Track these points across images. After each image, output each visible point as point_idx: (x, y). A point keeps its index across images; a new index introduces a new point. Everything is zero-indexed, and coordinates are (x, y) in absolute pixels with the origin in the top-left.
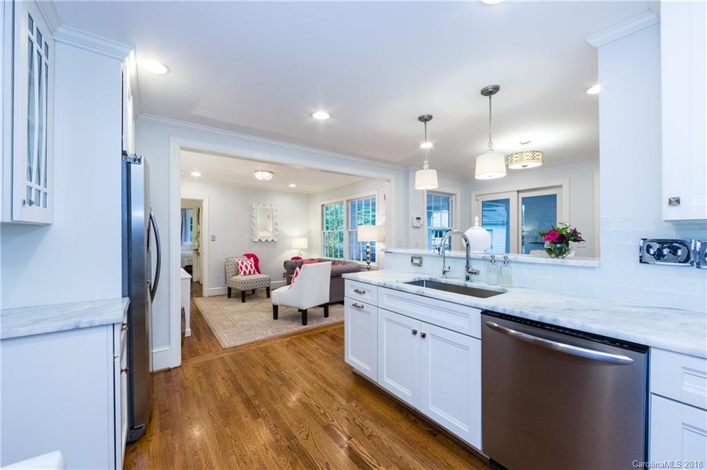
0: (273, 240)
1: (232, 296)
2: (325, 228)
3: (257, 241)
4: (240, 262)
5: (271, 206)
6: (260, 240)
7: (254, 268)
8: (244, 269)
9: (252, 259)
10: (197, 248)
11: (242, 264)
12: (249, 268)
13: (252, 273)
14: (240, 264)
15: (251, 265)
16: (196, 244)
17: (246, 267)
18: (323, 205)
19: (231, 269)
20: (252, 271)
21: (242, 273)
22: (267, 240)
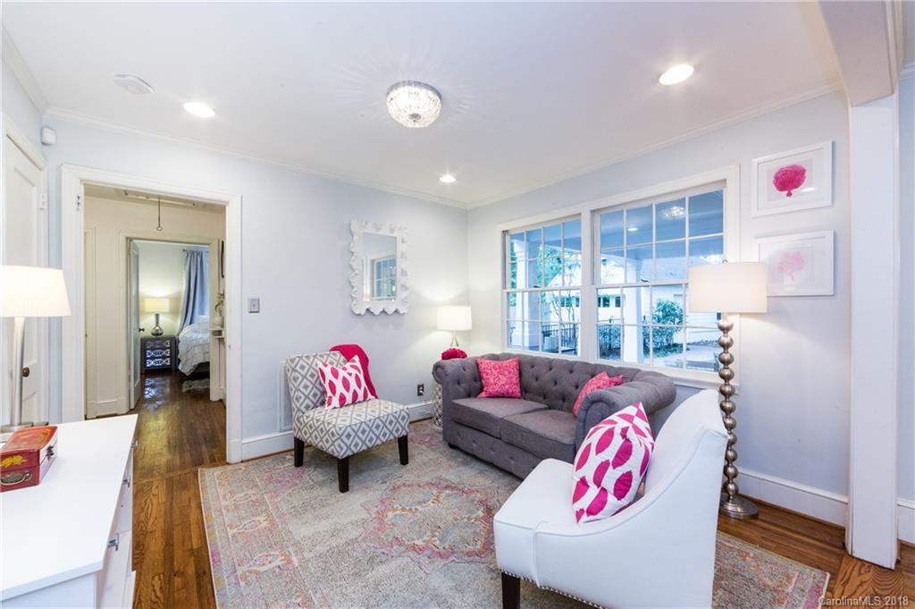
0: (396, 311)
1: (306, 459)
2: (509, 285)
3: (363, 312)
4: (327, 371)
5: (392, 231)
6: (368, 310)
7: (364, 384)
8: (340, 388)
9: (356, 358)
10: (219, 328)
11: (335, 374)
12: (353, 386)
13: (361, 397)
14: (329, 376)
15: (357, 378)
16: (218, 319)
17: (346, 384)
18: (505, 232)
19: (304, 390)
20: (360, 393)
21: (335, 401)
22: (384, 312)
